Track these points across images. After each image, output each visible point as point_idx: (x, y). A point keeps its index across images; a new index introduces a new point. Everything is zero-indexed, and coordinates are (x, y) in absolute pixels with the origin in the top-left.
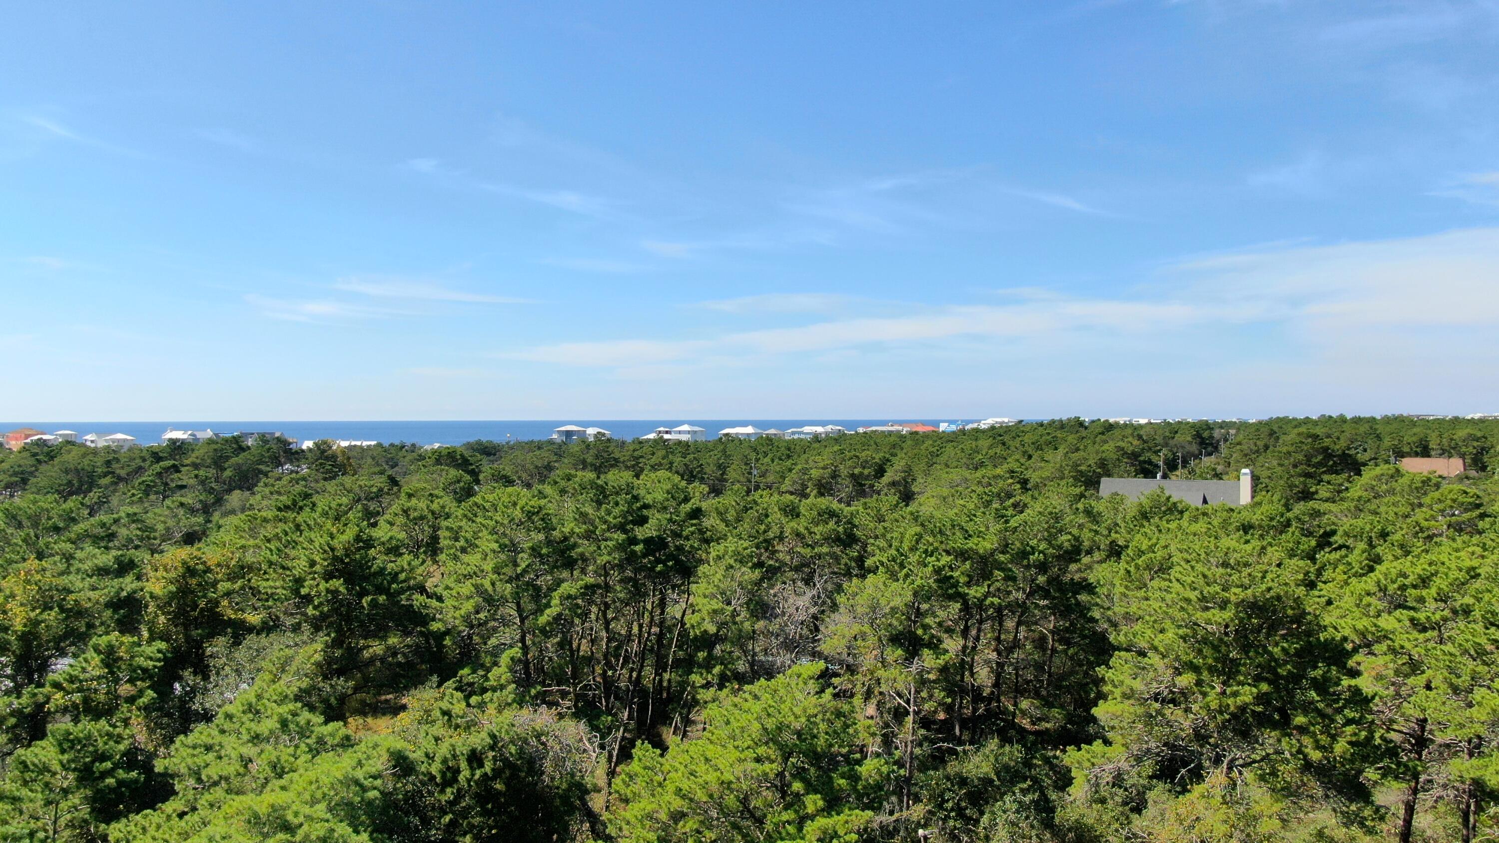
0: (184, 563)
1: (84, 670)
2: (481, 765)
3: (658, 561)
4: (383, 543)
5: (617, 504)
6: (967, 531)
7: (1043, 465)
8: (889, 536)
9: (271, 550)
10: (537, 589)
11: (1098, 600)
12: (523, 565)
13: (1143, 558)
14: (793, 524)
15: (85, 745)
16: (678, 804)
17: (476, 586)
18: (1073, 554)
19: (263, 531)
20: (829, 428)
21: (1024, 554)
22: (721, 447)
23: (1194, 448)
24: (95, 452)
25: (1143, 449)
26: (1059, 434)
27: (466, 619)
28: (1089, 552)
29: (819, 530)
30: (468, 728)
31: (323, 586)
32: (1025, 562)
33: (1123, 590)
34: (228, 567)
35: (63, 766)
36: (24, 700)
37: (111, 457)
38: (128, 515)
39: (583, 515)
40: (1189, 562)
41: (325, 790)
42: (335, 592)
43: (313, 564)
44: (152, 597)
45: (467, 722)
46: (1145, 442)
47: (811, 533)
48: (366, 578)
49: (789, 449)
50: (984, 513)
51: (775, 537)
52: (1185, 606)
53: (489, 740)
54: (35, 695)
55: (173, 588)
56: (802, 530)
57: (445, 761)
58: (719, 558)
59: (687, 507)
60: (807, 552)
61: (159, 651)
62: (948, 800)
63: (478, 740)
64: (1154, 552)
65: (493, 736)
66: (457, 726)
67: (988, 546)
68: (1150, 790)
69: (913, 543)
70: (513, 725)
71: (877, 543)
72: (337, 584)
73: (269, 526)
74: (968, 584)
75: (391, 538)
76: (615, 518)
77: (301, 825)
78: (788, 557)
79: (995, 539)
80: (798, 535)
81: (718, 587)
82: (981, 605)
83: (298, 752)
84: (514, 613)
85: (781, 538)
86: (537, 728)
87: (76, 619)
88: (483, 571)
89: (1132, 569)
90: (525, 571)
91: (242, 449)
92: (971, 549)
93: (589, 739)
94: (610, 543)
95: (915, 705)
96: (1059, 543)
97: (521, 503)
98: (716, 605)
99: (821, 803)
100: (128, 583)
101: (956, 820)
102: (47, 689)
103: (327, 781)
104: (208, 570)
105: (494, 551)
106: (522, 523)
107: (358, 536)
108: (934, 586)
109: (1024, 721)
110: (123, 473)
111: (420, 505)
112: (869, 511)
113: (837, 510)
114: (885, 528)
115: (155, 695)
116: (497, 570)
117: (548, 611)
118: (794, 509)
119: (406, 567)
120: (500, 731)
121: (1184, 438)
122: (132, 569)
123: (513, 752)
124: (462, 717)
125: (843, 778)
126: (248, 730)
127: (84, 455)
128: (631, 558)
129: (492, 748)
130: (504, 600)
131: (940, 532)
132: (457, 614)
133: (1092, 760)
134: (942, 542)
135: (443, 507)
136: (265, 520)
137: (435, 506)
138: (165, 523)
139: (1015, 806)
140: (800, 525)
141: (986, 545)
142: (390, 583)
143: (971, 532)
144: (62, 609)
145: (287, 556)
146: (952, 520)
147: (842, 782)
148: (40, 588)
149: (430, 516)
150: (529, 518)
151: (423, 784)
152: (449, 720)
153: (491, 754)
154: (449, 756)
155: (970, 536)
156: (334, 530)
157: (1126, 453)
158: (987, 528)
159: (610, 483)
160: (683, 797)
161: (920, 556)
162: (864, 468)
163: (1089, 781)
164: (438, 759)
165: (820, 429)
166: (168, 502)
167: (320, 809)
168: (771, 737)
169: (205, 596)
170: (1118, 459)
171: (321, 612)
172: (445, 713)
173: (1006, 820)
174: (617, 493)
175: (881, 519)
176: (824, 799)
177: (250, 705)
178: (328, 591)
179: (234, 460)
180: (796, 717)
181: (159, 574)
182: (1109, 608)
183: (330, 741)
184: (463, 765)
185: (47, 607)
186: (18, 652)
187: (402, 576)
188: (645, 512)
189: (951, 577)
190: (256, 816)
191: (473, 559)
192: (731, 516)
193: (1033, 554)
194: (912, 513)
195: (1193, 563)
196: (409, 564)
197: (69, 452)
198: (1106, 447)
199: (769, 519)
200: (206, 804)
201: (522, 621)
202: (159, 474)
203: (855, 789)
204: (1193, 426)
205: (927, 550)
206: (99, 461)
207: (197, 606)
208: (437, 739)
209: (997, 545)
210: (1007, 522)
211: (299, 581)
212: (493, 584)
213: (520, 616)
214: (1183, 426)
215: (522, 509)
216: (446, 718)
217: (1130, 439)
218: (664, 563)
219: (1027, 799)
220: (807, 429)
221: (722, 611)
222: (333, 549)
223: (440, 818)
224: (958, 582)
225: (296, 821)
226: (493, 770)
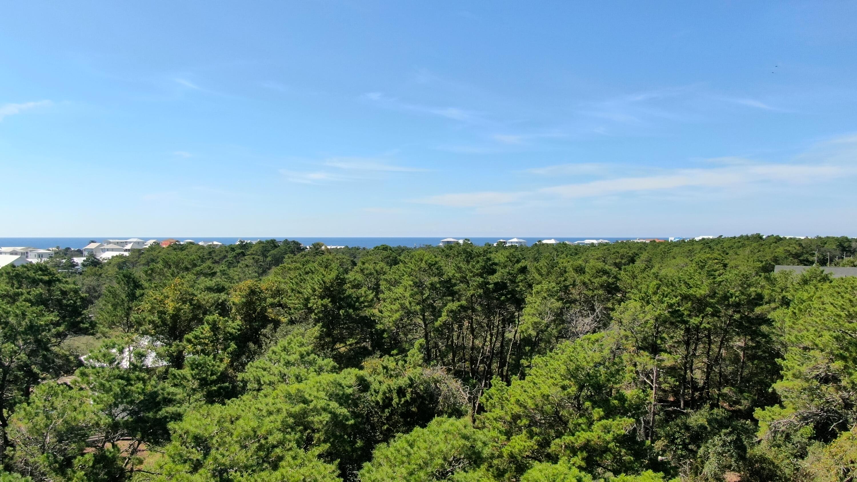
0: (250, 288)
1: (202, 333)
2: (405, 396)
3: (502, 295)
4: (351, 282)
5: (478, 262)
6: (689, 284)
7: (736, 257)
8: (639, 287)
9: (293, 283)
10: (434, 308)
11: (774, 330)
12: (426, 295)
13: (804, 304)
14: (582, 277)
15: (203, 367)
16: (517, 409)
17: (401, 305)
18: (759, 300)
19: (288, 275)
20: (600, 241)
21: (726, 297)
22: (536, 248)
23: (838, 253)
24: (203, 247)
25: (802, 252)
26: (746, 242)
27: (395, 323)
28: (769, 302)
29: (597, 281)
30: (397, 376)
31: (320, 302)
32: (726, 303)
33: (791, 324)
34: (271, 290)
35: (193, 376)
36: (173, 349)
37: (211, 251)
38: (221, 271)
39: (459, 268)
40: (839, 293)
41: (325, 386)
42: (325, 306)
43: (314, 290)
44: (234, 304)
45: (396, 374)
46: (804, 248)
47: (592, 283)
48: (342, 299)
49: (576, 250)
50: (700, 273)
51: (571, 285)
52: (837, 319)
53: (409, 382)
54: (178, 346)
55: (244, 300)
56: (586, 280)
57: (384, 393)
58: (538, 292)
59: (519, 266)
60: (590, 293)
61: (238, 325)
62: (678, 438)
63: (403, 381)
64: (812, 301)
65: (411, 379)
66: (391, 376)
67: (703, 292)
68: (809, 446)
69: (655, 289)
70: (422, 374)
71: (632, 291)
72: (326, 301)
73: (292, 272)
74: (689, 316)
75: (355, 279)
76: (477, 270)
77: (312, 401)
78: (578, 297)
79: (707, 288)
80: (584, 283)
81: (537, 310)
82: (697, 328)
83: (309, 371)
84: (422, 322)
85: (574, 285)
86: (435, 377)
87: (198, 309)
88: (404, 297)
89: (796, 311)
90: (427, 298)
91: (276, 247)
92: (691, 294)
93: (463, 389)
94: (475, 284)
95: (656, 383)
96: (749, 292)
97: (426, 258)
98: (536, 319)
99: (602, 413)
100: (223, 296)
101: (682, 451)
102: (185, 343)
103: (325, 382)
104: (262, 292)
105: (410, 286)
106: (426, 271)
107: (338, 276)
108: (668, 315)
109: (725, 405)
110: (217, 259)
111: (370, 267)
112: (627, 273)
113: (608, 270)
114: (637, 282)
115: (236, 347)
116: (412, 296)
117: (440, 319)
118: (582, 269)
119: (363, 294)
120: (415, 378)
121: (831, 247)
122: (224, 291)
123: (422, 389)
124: (394, 370)
125: (616, 399)
126: (284, 359)
127: (199, 249)
128: (487, 292)
129: (410, 386)
130: (415, 313)
131: (672, 285)
132: (391, 320)
133: (773, 417)
134: (673, 291)
135: (382, 268)
136: (290, 269)
137: (378, 268)
138: (238, 275)
139: (721, 443)
140: (586, 278)
141: (703, 291)
142: (355, 302)
143: (691, 285)
144: (191, 304)
145: (301, 287)
146: (679, 278)
147: (616, 402)
148: (181, 293)
149: (375, 274)
150: (430, 268)
151: (373, 407)
152: (387, 372)
153: (410, 390)
154: (387, 391)
155: (691, 287)
156: (324, 273)
157: (791, 254)
158: (702, 283)
159: (474, 250)
160: (521, 405)
161: (659, 297)
162: (622, 259)
163: (770, 429)
164: (381, 393)
165: (595, 242)
166: (240, 265)
167: (322, 394)
168: (573, 374)
169: (260, 305)
170: (786, 257)
171: (319, 317)
172: (385, 368)
173: (715, 452)
174: (478, 256)
175: (634, 277)
176: (604, 411)
177: (285, 347)
178: (322, 305)
179: (272, 252)
180: (587, 362)
181: (237, 293)
182: (781, 336)
183: (325, 368)
184: (395, 395)
185: (184, 303)
186: (170, 325)
187: (362, 299)
188: (494, 267)
189: (679, 310)
190: (290, 395)
191: (399, 290)
192: (544, 271)
193: (732, 298)
194: (654, 274)
195: (842, 294)
196: (365, 292)
197: (191, 248)
198: (777, 250)
199: (567, 274)
200: (263, 395)
201: (426, 325)
202: (235, 257)
203: (623, 406)
204: (837, 239)
205: (663, 294)
206: (206, 252)
207: (256, 310)
208: (380, 382)
209: (708, 292)
210: (714, 278)
211: (307, 300)
212: (410, 303)
213: (425, 323)
214: (830, 240)
215: (425, 262)
216: (385, 371)
217: (794, 245)
218: (505, 295)
219: (729, 439)
220: (587, 241)
221: (540, 323)
222: (324, 282)
223: (381, 427)
224: (683, 314)
225: (310, 399)
226: (411, 398)
